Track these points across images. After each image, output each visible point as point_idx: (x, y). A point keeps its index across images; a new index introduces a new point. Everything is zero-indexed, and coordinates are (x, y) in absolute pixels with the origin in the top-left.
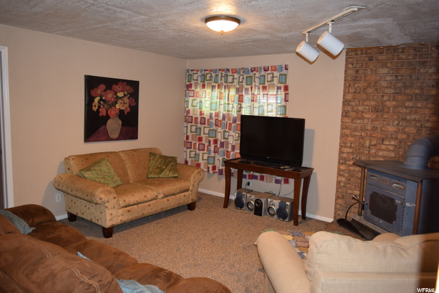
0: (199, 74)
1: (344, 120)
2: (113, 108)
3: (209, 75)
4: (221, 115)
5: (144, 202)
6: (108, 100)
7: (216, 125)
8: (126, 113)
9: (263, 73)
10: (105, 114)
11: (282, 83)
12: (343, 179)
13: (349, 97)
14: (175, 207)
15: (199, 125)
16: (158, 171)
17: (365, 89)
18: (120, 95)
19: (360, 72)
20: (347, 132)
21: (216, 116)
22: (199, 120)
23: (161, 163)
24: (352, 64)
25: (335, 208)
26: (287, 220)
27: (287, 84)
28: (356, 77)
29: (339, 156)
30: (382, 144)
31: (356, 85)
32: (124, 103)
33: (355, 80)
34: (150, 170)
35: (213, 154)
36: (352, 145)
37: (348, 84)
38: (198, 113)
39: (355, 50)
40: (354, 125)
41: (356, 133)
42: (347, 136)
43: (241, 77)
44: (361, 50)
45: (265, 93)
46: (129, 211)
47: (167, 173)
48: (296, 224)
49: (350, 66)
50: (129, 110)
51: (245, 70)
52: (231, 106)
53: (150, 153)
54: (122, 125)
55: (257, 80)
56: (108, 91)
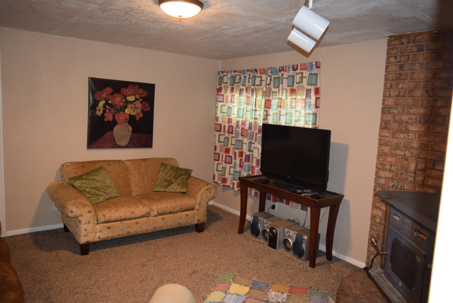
0: (229, 75)
1: (383, 134)
2: (122, 113)
3: (238, 77)
4: (248, 123)
5: (130, 219)
6: (115, 104)
7: (242, 135)
8: (137, 119)
9: (292, 72)
10: (111, 119)
11: (311, 85)
12: (380, 213)
13: (390, 102)
14: (173, 227)
15: (227, 135)
16: (166, 184)
17: (411, 91)
18: (131, 98)
19: (406, 67)
20: (387, 149)
21: (242, 124)
22: (227, 129)
23: (170, 176)
24: (396, 57)
25: (368, 251)
26: (303, 258)
27: (318, 85)
28: (401, 74)
29: (376, 182)
30: (433, 169)
31: (400, 86)
32: (135, 108)
33: (399, 78)
34: (158, 182)
35: (238, 169)
36: (393, 168)
37: (389, 85)
38: (227, 121)
39: (400, 37)
40: (396, 140)
41: (398, 152)
42: (386, 155)
43: (269, 78)
44: (408, 36)
45: (294, 97)
46: (109, 228)
47: (175, 187)
48: (313, 265)
49: (393, 60)
50: (141, 115)
51: (273, 70)
52: (258, 113)
53: (162, 163)
54: (133, 132)
55: (285, 81)
56: (116, 95)
